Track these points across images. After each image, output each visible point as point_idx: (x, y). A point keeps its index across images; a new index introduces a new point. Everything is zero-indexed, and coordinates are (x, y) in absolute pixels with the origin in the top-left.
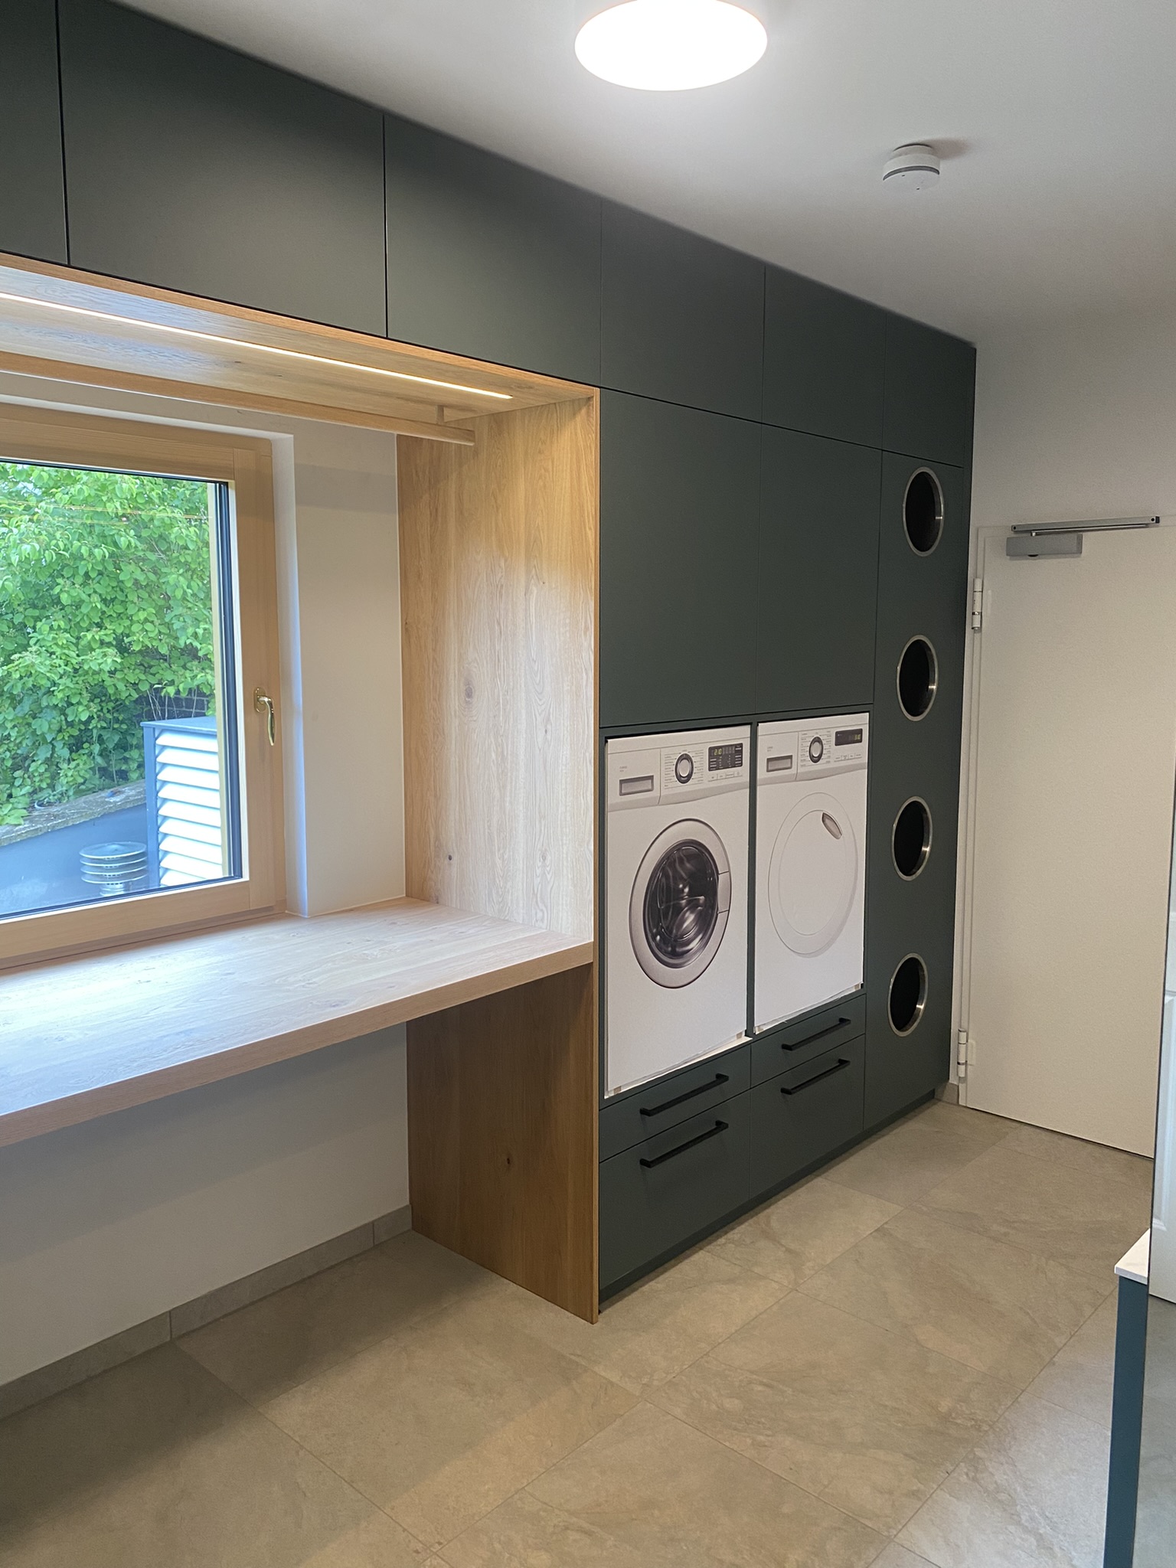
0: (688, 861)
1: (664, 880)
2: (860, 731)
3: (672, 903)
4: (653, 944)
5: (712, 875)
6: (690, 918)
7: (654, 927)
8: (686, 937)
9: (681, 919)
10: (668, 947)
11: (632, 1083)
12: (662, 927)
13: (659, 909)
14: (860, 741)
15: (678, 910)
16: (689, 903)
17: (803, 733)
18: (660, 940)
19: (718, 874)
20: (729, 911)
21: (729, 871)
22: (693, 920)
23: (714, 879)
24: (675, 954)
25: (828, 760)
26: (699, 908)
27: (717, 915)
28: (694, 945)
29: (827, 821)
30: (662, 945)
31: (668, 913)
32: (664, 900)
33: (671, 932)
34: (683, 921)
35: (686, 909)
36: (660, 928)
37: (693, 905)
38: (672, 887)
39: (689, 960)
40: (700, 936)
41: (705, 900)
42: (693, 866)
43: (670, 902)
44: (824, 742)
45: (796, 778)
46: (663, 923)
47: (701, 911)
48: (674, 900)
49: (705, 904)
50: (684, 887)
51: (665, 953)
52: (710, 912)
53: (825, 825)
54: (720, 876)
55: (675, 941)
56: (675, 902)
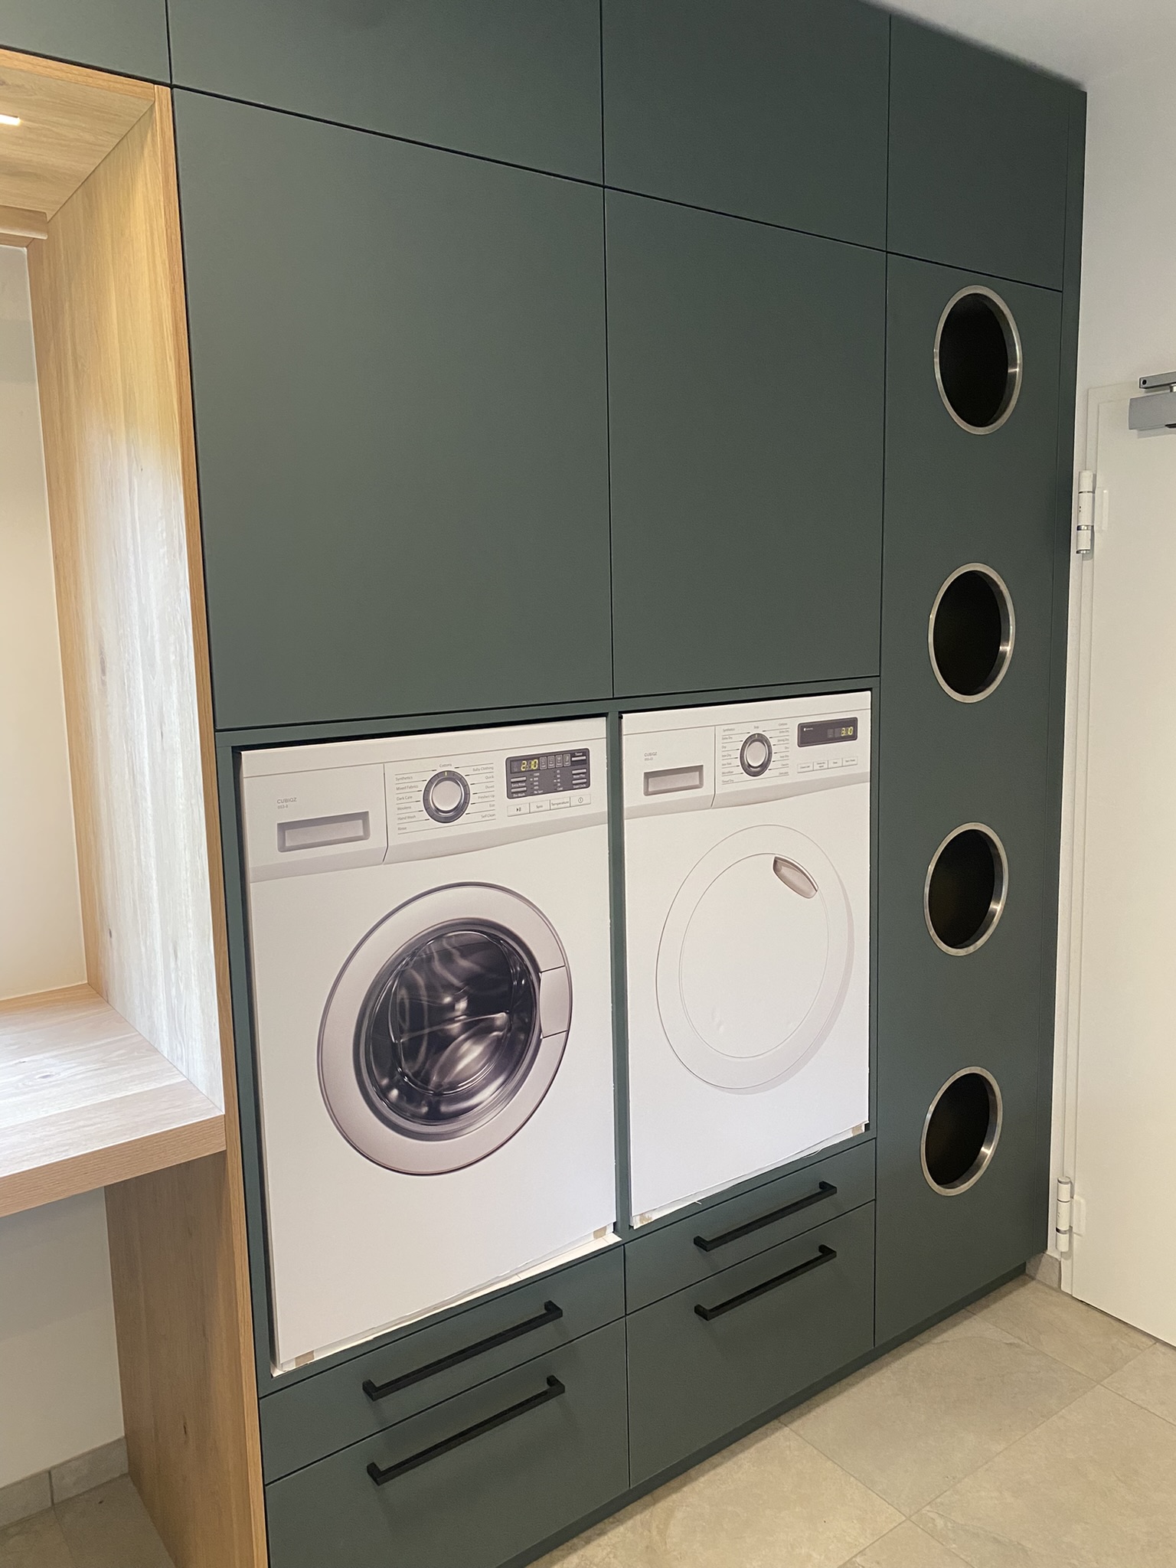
0: (463, 956)
1: (403, 993)
2: (853, 722)
3: (427, 1031)
4: (383, 1106)
5: (525, 973)
6: (471, 1055)
7: (383, 1076)
8: (463, 1087)
9: (448, 1058)
10: (419, 1105)
11: (340, 1343)
12: (403, 1074)
13: (394, 1045)
14: (854, 737)
15: (442, 1042)
16: (467, 1027)
17: (726, 727)
18: (400, 1096)
19: (537, 971)
20: (568, 1031)
21: (566, 965)
22: (481, 1054)
23: (530, 984)
24: (435, 1116)
25: (783, 771)
26: (495, 1033)
27: (539, 1042)
28: (486, 1095)
29: (784, 870)
30: (404, 1104)
31: (417, 1051)
32: (406, 1026)
33: (426, 1081)
34: (454, 1061)
35: (462, 1037)
36: (398, 1077)
37: (477, 1029)
38: (425, 1003)
39: (470, 1125)
40: (500, 1080)
41: (510, 1019)
42: (477, 963)
43: (423, 1028)
44: (772, 742)
45: (713, 803)
46: (406, 1067)
47: (499, 1040)
48: (431, 1026)
49: (509, 1026)
50: (457, 1000)
51: (414, 1117)
52: (522, 1037)
53: (781, 877)
54: (542, 976)
55: (438, 1094)
56: (435, 1028)
